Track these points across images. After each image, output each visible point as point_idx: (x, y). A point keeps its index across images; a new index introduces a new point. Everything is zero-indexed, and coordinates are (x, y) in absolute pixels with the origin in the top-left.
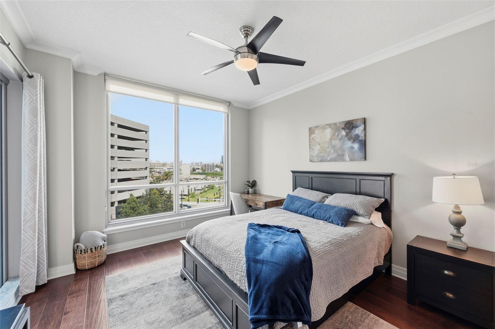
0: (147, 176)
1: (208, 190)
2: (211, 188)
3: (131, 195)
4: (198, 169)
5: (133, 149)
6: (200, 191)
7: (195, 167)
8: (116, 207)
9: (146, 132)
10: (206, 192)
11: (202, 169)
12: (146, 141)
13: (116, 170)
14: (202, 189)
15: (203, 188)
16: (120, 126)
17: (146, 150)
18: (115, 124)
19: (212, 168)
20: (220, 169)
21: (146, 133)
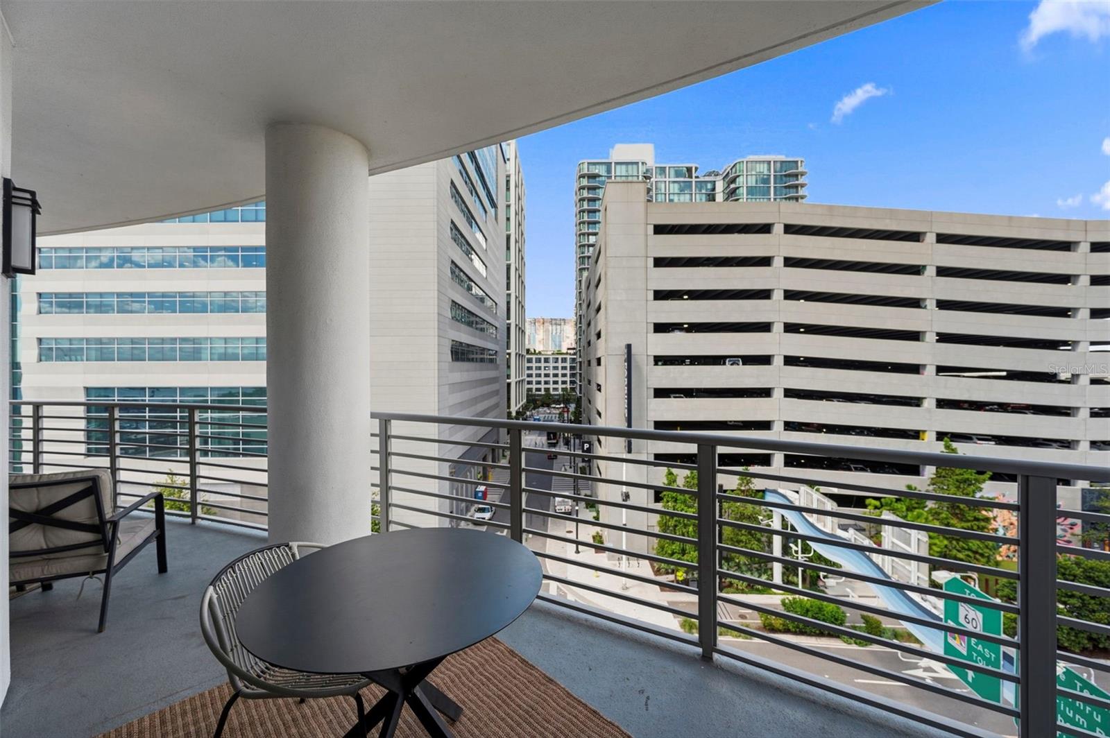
8: (1083, 489)
16: (1098, 247)
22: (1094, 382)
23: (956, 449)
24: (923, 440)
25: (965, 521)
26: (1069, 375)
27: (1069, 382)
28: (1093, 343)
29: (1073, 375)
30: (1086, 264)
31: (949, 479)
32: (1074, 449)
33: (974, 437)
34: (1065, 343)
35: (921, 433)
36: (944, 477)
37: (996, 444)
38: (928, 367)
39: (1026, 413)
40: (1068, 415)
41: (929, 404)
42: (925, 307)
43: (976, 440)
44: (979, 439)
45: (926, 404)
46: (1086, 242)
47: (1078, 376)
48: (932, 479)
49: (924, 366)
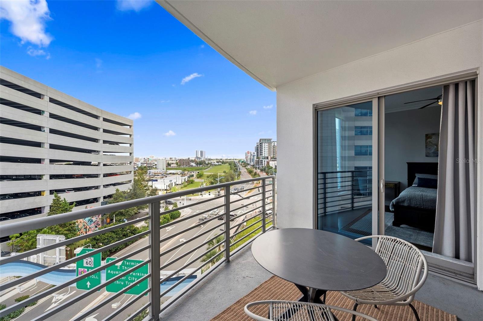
0: (131, 171)
1: (188, 184)
2: (190, 182)
3: (117, 190)
4: (173, 164)
5: (117, 143)
6: (180, 186)
7: (170, 162)
8: (101, 202)
9: (130, 126)
10: (186, 186)
11: (177, 164)
12: (131, 135)
13: (102, 165)
14: (182, 184)
15: (183, 182)
16: (105, 120)
17: (131, 144)
18: (101, 117)
19: (187, 163)
20: (195, 164)
21: (130, 128)
22: (104, 165)
23: (60, 196)
24: (43, 195)
25: (66, 227)
26: (96, 163)
27: (97, 165)
28: (104, 152)
29: (98, 163)
30: (102, 125)
31: (57, 211)
32: (99, 189)
33: (66, 190)
34: (94, 151)
35: (42, 192)
36: (55, 210)
37: (75, 192)
38: (46, 160)
39: (85, 178)
40: (97, 177)
41: (46, 178)
42: (44, 131)
43: (67, 191)
44: (68, 191)
45: (44, 177)
46: (102, 117)
47: (100, 163)
48: (48, 213)
49: (44, 159)
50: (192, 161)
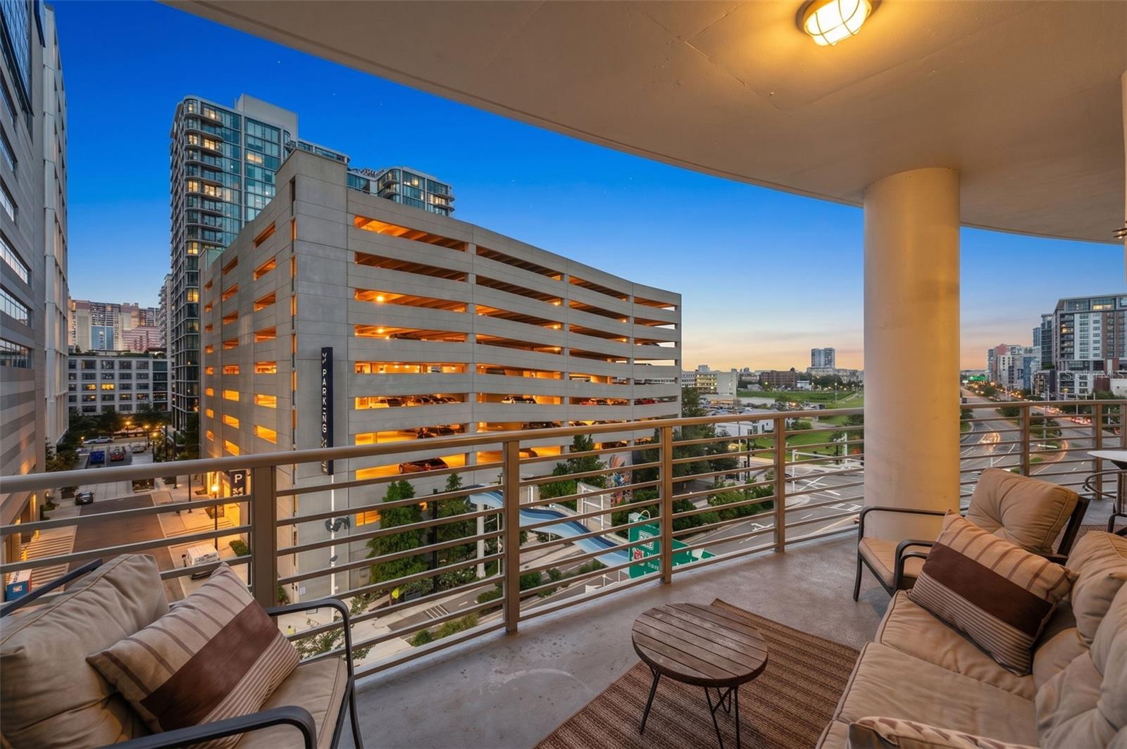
0: (678, 396)
9: (676, 307)
11: (762, 383)
12: (676, 325)
17: (676, 343)
20: (810, 384)
21: (676, 310)
30: (633, 310)
46: (632, 296)
50: (803, 377)
